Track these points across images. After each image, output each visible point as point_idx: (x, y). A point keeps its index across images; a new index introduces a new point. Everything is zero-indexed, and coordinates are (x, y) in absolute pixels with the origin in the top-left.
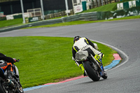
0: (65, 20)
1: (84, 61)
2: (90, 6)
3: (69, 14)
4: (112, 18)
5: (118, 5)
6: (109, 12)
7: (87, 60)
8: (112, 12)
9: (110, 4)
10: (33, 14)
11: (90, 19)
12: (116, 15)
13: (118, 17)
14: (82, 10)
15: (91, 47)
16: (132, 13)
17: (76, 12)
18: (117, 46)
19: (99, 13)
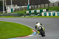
0: (3, 15)
2: (14, 11)
6: (23, 14)
11: (14, 16)
14: (11, 12)
17: (8, 12)
19: (19, 14)
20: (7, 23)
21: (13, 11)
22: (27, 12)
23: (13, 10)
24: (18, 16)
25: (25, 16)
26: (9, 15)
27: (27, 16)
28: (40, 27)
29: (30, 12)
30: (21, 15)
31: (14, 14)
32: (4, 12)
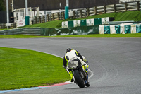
1: (74, 69)
2: (32, 22)
3: (9, 27)
4: (56, 35)
6: (54, 29)
7: (76, 69)
8: (57, 29)
9: (53, 21)
12: (60, 33)
13: (61, 34)
14: (24, 25)
15: (79, 58)
16: (76, 32)
17: (18, 25)
19: (43, 29)
20: (16, 52)
21: (30, 23)
22: (63, 24)
23: (31, 19)
24: (42, 35)
25: (59, 34)
26: (21, 32)
27: (64, 34)
28: (76, 63)
29: (71, 24)
30: (50, 32)
31: (33, 30)
32: (8, 24)
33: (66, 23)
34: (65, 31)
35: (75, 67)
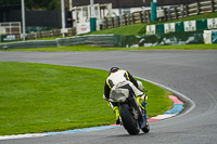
0: (62, 43)
1: (121, 103)
2: (101, 26)
3: (66, 35)
4: (137, 46)
5: (148, 27)
6: (134, 37)
7: (125, 103)
8: (138, 37)
9: (132, 25)
10: (8, 30)
11: (103, 44)
12: (143, 42)
13: (146, 45)
14: (89, 30)
16: (168, 41)
17: (79, 32)
18: (169, 86)
19: (118, 37)
20: (75, 72)
21: (98, 28)
22: (148, 29)
23: (98, 22)
24: (116, 46)
25: (141, 45)
26: (83, 42)
27: (149, 45)
28: (126, 92)
29: (160, 29)
30: (128, 41)
31: (102, 39)
32: (64, 30)
33: (153, 27)
34: (151, 39)
35: (123, 99)
